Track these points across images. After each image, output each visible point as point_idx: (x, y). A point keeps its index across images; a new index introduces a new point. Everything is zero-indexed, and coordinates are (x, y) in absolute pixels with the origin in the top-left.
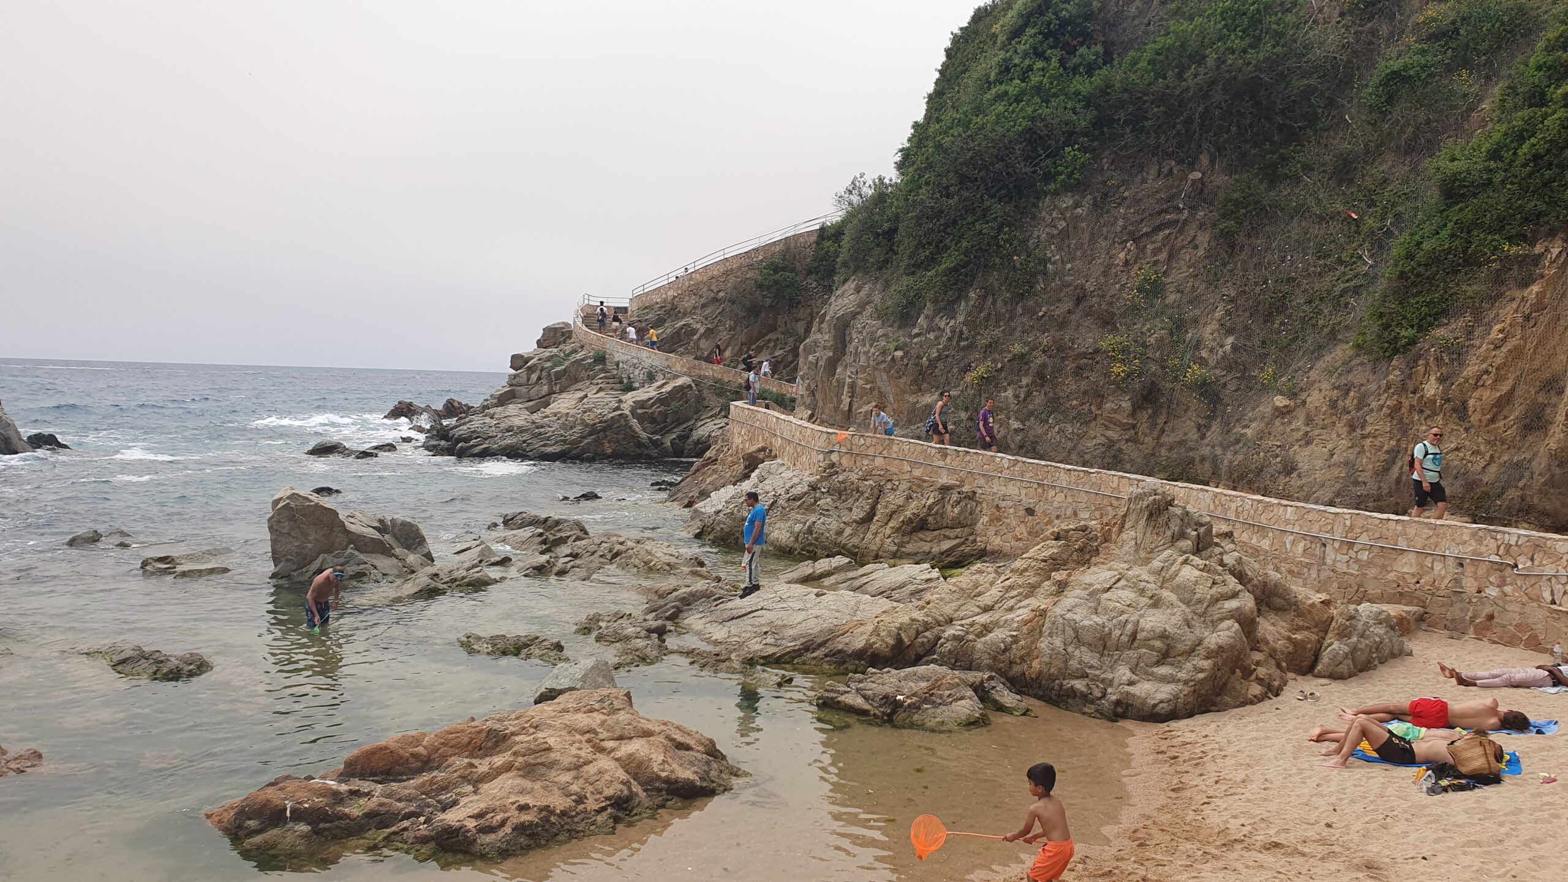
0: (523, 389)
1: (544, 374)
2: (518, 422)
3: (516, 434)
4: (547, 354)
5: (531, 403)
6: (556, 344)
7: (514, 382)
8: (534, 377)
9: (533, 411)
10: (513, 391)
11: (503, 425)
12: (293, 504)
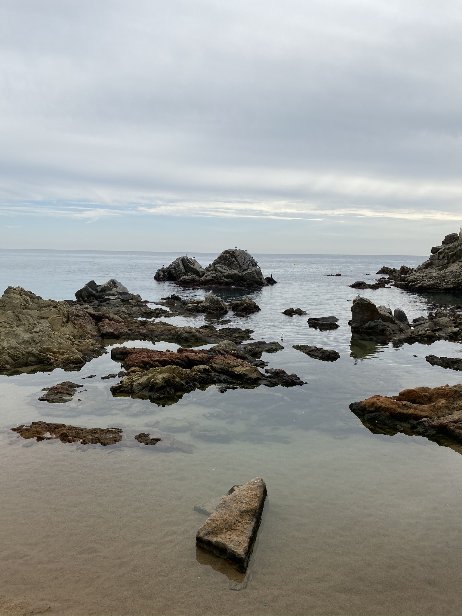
0: (436, 262)
1: (446, 255)
2: (434, 275)
3: (433, 280)
4: (448, 247)
5: (439, 267)
6: (451, 243)
7: (432, 259)
8: (441, 256)
9: (440, 270)
10: (432, 262)
11: (428, 276)
12: (360, 302)
